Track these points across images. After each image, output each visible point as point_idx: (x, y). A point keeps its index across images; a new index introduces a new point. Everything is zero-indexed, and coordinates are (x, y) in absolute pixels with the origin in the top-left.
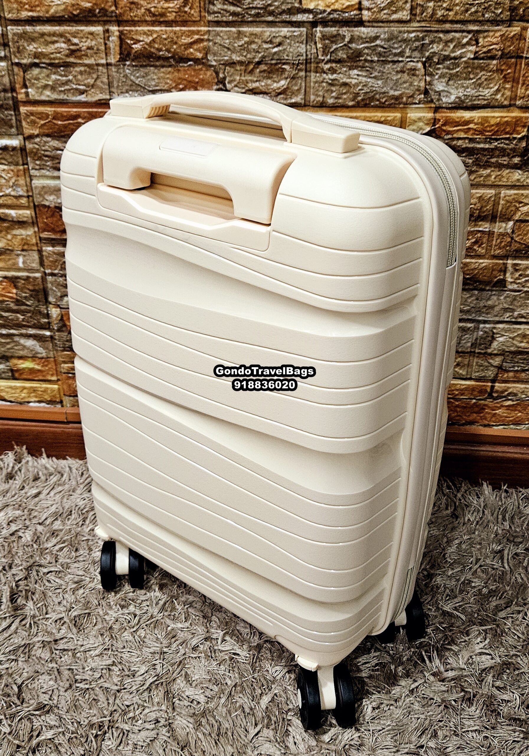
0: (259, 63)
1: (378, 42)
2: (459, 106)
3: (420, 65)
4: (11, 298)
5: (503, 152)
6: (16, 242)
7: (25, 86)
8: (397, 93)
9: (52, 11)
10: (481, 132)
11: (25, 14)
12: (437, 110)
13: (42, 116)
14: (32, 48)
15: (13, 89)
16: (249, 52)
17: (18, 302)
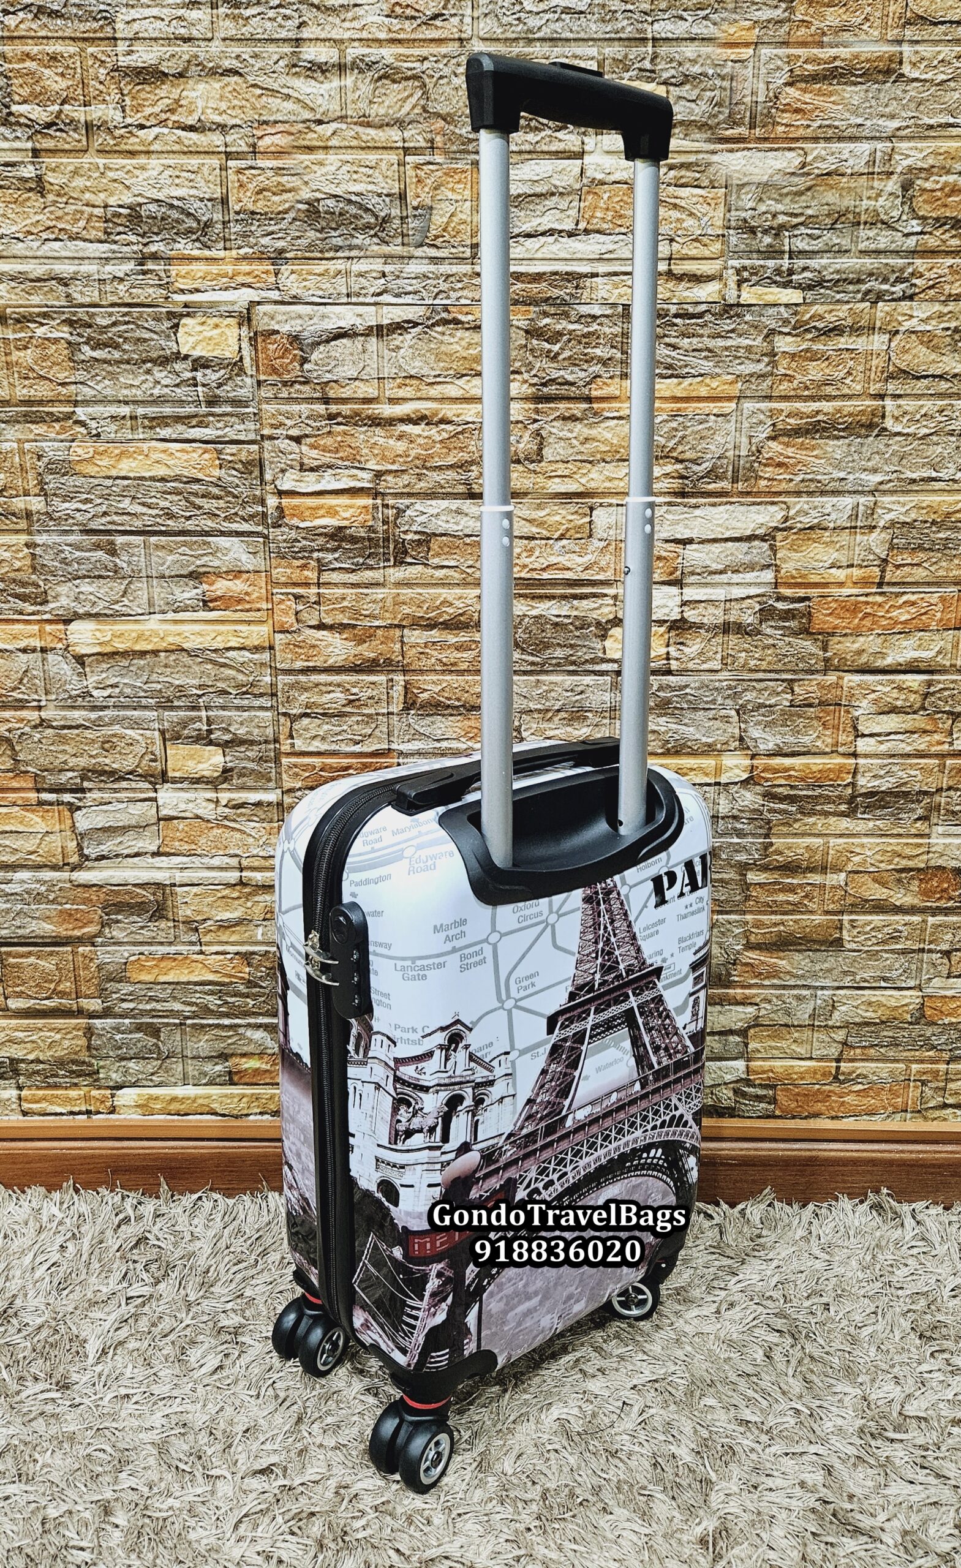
0: (559, 711)
1: (688, 690)
2: (779, 753)
3: (733, 713)
4: (242, 978)
5: (829, 800)
6: (258, 910)
7: (291, 737)
8: (710, 740)
9: (330, 662)
10: (802, 780)
11: (299, 665)
12: (753, 757)
13: (305, 767)
14: (304, 697)
15: (276, 741)
16: (547, 699)
17: (250, 984)
